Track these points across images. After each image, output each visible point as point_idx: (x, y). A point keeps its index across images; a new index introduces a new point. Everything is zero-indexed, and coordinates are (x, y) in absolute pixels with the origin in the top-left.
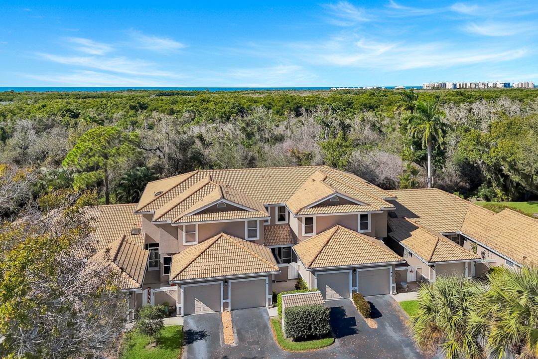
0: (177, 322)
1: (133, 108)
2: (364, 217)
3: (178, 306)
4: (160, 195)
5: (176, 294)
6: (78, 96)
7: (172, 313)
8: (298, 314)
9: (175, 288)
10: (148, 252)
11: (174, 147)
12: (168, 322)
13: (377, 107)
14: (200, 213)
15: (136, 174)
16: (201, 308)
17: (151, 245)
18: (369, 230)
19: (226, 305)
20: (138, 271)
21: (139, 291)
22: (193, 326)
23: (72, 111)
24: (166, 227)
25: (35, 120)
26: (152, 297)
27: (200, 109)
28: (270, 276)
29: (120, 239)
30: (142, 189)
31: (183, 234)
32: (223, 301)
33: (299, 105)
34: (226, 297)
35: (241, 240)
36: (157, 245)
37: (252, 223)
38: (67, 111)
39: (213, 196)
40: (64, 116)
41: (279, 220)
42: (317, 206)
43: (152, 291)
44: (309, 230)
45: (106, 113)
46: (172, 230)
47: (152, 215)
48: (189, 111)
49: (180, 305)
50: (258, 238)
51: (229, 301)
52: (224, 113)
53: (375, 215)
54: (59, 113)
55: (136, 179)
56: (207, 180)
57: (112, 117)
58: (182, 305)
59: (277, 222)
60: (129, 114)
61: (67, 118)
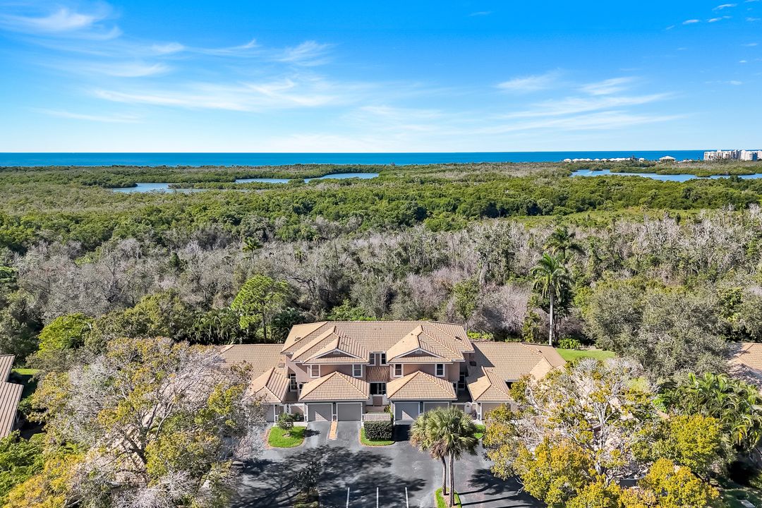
0: (304, 424)
1: (297, 210)
2: (440, 366)
3: (305, 416)
4: (299, 340)
5: (304, 408)
6: (238, 176)
7: (302, 419)
8: (372, 425)
9: (303, 404)
10: (289, 380)
11: (324, 280)
12: (296, 424)
13: (599, 204)
14: (322, 357)
15: (287, 314)
16: (319, 418)
17: (292, 375)
18: (444, 376)
19: (335, 418)
20: (281, 393)
21: (281, 405)
22: (313, 427)
23: (233, 217)
24: (299, 365)
25: (198, 229)
26: (290, 409)
27: (369, 212)
28: (363, 402)
29: (272, 369)
30: (290, 328)
31: (310, 370)
32: (333, 415)
33: (493, 202)
34: (335, 413)
35: (349, 377)
36: (294, 375)
37: (357, 366)
38: (228, 217)
39: (331, 346)
40: (225, 222)
41: (382, 363)
42: (406, 356)
43: (289, 405)
44: (398, 373)
45: (267, 219)
46: (304, 367)
47: (292, 355)
48: (356, 215)
49: (306, 415)
50: (362, 376)
51: (337, 415)
52: (397, 217)
53: (448, 366)
54: (221, 219)
55: (286, 318)
56: (331, 330)
57: (273, 223)
58: (307, 415)
59: (381, 365)
60: (292, 219)
61: (228, 225)
